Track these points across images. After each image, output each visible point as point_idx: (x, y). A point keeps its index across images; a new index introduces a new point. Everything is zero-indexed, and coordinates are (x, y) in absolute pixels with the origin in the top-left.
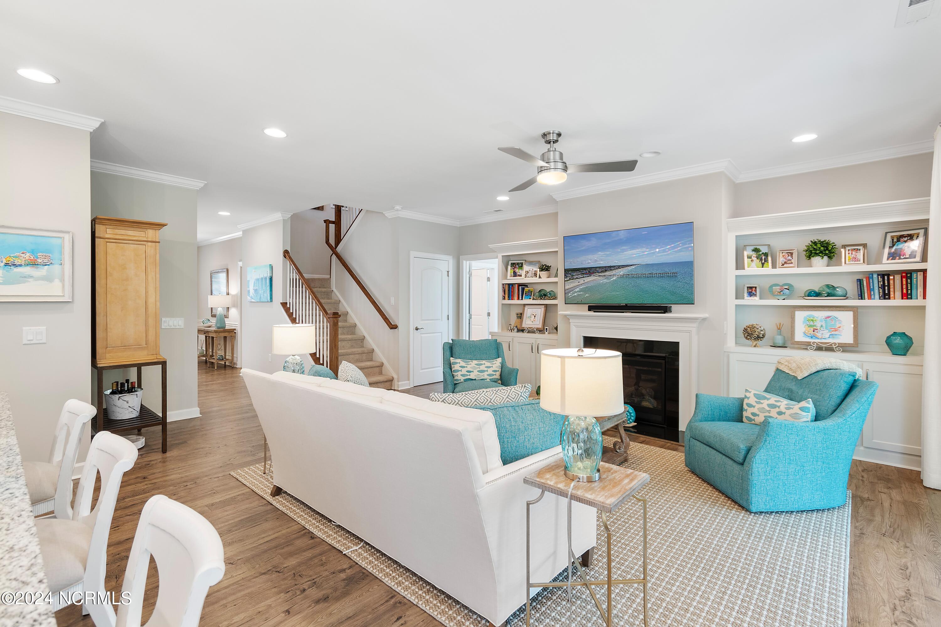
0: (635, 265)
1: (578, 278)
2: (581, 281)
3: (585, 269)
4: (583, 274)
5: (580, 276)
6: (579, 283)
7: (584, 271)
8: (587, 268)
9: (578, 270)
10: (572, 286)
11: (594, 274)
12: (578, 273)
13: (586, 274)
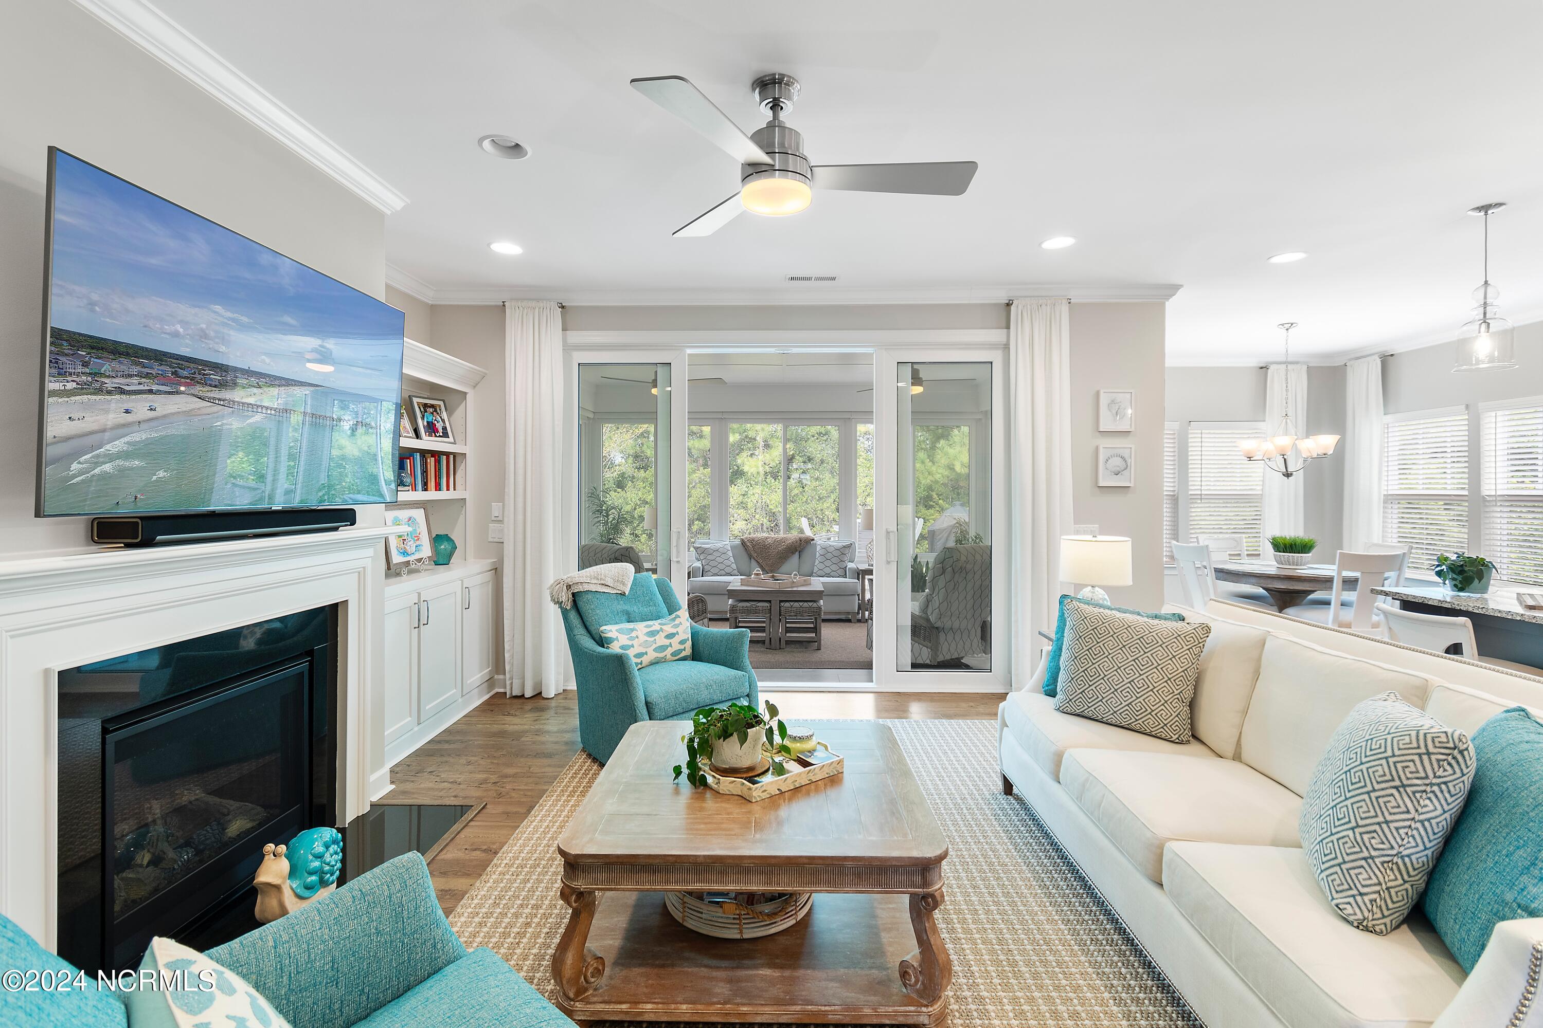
0: (317, 386)
1: (122, 392)
2: (141, 407)
3: (159, 356)
4: (147, 376)
5: (134, 384)
6: (129, 418)
7: (156, 369)
8: (165, 354)
9: (127, 355)
10: (95, 427)
11: (198, 389)
12: (125, 365)
13: (160, 378)
